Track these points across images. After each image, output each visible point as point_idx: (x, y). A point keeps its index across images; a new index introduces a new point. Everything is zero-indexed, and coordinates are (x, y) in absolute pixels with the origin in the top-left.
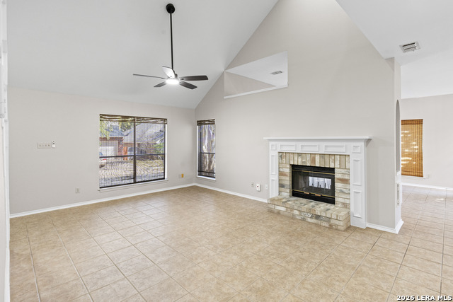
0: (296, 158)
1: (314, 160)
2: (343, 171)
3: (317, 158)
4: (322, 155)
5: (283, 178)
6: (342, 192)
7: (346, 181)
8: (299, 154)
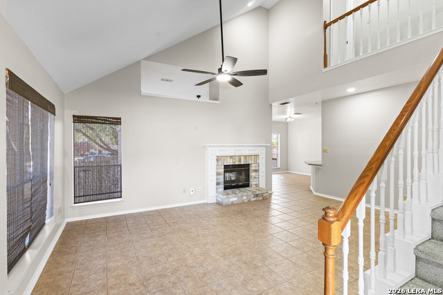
0: (229, 160)
1: (240, 160)
2: (255, 165)
3: (242, 158)
4: (245, 156)
5: (219, 177)
6: (255, 178)
7: (256, 171)
8: (231, 157)
